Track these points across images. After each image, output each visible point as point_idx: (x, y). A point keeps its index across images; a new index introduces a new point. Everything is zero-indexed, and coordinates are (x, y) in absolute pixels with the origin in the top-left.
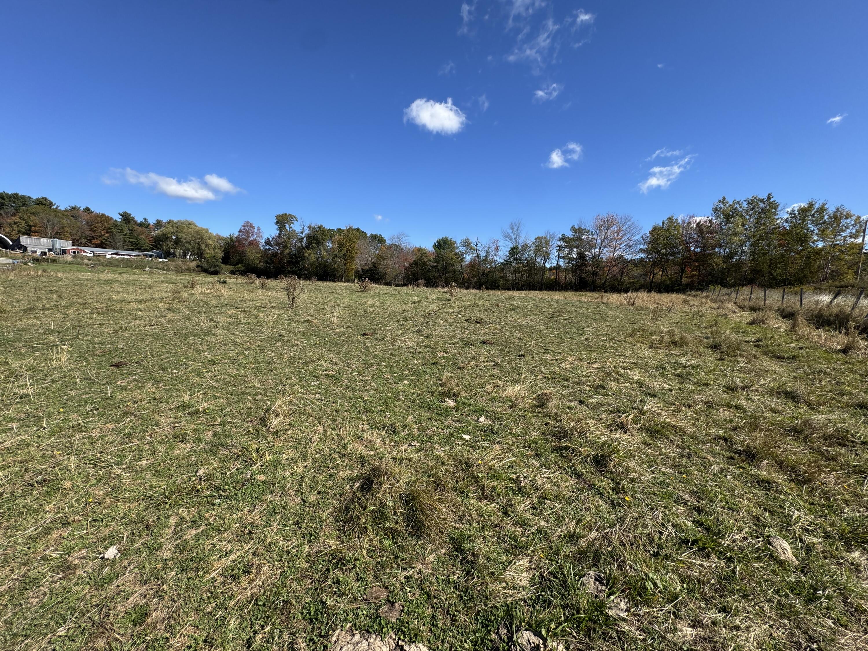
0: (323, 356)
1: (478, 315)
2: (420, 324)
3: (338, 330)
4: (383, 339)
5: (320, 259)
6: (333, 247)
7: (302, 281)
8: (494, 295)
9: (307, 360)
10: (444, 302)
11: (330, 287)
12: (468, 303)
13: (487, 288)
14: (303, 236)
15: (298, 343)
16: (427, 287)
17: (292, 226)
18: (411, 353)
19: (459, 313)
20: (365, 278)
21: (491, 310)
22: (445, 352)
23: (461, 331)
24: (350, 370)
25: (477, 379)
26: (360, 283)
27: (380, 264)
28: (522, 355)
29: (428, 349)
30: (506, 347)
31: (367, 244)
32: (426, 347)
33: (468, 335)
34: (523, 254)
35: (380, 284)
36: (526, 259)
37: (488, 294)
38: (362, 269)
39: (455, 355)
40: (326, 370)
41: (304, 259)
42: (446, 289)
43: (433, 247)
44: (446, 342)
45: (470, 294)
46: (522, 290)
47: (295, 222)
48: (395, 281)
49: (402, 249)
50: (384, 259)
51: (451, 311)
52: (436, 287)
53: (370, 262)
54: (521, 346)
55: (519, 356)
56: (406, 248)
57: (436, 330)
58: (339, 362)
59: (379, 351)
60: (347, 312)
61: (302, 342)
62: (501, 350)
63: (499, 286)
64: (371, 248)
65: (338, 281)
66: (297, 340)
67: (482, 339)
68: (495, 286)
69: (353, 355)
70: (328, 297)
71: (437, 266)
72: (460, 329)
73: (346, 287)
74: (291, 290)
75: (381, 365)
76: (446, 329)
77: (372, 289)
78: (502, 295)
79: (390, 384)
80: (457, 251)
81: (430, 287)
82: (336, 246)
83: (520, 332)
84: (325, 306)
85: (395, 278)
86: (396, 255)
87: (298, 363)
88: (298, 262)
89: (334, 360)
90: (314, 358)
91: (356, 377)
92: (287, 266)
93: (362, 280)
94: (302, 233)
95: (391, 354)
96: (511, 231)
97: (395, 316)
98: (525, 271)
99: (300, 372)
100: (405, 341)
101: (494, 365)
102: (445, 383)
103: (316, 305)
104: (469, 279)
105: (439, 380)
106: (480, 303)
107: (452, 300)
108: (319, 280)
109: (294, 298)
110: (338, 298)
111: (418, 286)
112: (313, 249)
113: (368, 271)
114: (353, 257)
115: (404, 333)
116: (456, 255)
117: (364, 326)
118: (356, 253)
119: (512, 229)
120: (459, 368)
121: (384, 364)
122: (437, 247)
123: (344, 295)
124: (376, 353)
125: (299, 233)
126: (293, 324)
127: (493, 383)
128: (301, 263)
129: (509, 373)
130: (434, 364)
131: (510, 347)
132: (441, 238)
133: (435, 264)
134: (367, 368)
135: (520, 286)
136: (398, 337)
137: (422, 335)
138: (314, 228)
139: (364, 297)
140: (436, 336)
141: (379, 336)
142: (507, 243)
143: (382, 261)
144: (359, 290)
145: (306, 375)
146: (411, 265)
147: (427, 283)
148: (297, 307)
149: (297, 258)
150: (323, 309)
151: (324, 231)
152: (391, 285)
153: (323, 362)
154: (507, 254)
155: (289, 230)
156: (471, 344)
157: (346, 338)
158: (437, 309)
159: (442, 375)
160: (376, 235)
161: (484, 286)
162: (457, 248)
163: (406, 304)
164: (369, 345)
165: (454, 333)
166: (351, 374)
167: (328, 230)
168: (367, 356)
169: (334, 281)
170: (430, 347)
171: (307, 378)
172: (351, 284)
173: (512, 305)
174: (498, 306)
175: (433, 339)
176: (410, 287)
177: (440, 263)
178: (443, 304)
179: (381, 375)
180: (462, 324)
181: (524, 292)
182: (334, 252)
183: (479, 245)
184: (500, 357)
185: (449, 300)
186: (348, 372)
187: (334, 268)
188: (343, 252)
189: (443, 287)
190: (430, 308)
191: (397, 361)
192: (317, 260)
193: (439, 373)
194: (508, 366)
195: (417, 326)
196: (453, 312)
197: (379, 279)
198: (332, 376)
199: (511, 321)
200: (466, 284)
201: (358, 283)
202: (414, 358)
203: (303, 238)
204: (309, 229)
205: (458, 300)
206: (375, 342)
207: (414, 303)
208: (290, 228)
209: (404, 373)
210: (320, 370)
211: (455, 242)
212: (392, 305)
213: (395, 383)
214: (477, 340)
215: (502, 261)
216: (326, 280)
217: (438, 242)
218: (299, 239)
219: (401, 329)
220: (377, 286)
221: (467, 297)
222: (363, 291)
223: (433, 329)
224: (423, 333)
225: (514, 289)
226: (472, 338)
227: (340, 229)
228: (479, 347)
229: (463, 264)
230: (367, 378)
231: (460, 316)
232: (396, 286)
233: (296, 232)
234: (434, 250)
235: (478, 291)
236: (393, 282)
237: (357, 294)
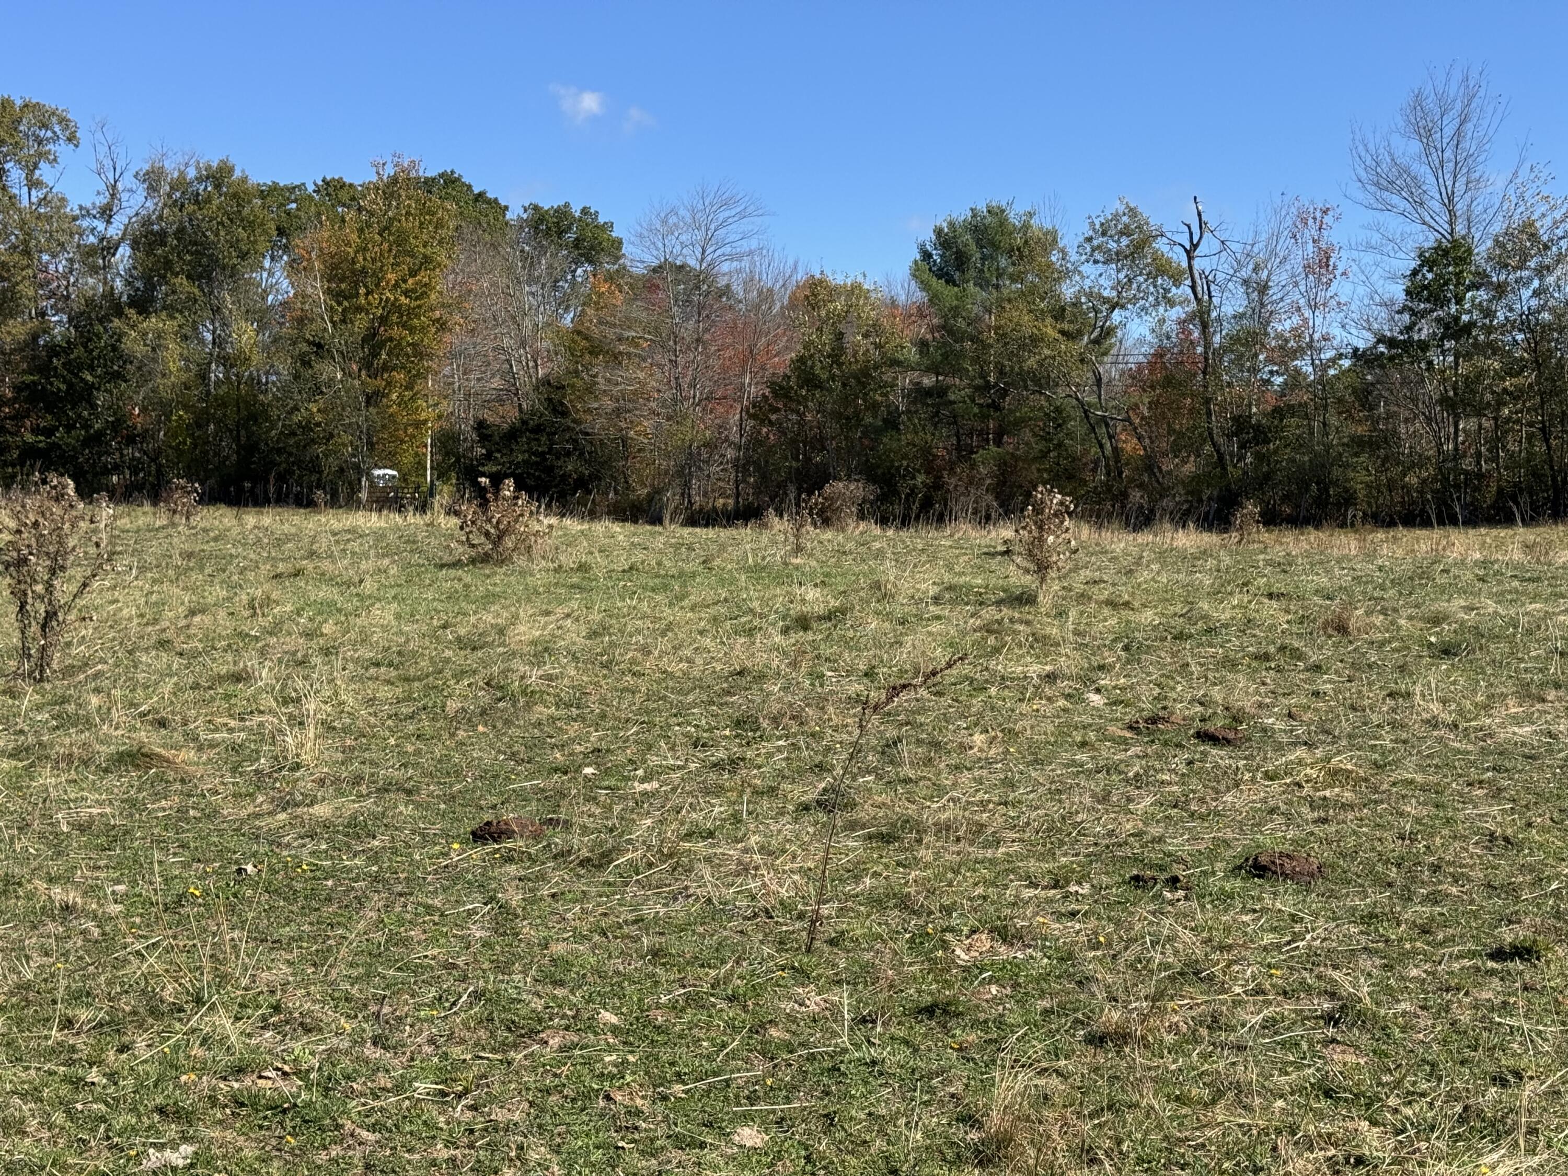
0: (222, 979)
1: (1217, 694)
2: (838, 761)
3: (322, 811)
4: (606, 858)
5: (217, 373)
6: (302, 296)
7: (106, 511)
8: (1320, 563)
9: (126, 1004)
10: (989, 613)
11: (279, 543)
12: (1148, 616)
13: (1270, 519)
14: (114, 231)
15: (74, 897)
16: (884, 521)
17: (45, 172)
18: (781, 944)
19: (1087, 680)
20: (497, 480)
21: (1297, 655)
22: (1003, 934)
23: (1105, 798)
24: (397, 1063)
25: (1220, 1113)
26: (469, 509)
27: (590, 389)
28: (1523, 952)
29: (894, 917)
30: (1407, 899)
31: (510, 269)
32: (877, 902)
33: (1148, 818)
34: (1500, 290)
35: (593, 515)
36: (1525, 325)
37: (1278, 553)
38: (481, 426)
39: (1067, 956)
40: (239, 1071)
41: (117, 376)
42: (1008, 533)
43: (916, 273)
44: (1008, 867)
45: (1162, 556)
46: (1507, 520)
47: (61, 149)
48: (685, 493)
49: (726, 291)
50: (616, 358)
51: (1035, 669)
52: (940, 519)
53: (525, 382)
54: (1512, 891)
55: (1498, 955)
56: (749, 282)
57: (940, 790)
58: (328, 1014)
59: (580, 938)
60: (385, 692)
61: (91, 891)
62: (1370, 918)
63: (1349, 500)
64: (528, 295)
65: (334, 502)
66: (64, 879)
67: (1240, 847)
68: (1321, 502)
69: (417, 969)
70: (268, 601)
71: (940, 392)
72: (1098, 784)
73: (380, 536)
74: (39, 565)
75: (591, 1026)
76: (1009, 784)
77: (541, 545)
78: (1371, 556)
79: (650, 1152)
80: (1068, 291)
81: (905, 522)
82: (317, 289)
83: (1497, 794)
84: (250, 661)
85: (683, 475)
86: (688, 329)
87: (68, 1023)
88: (85, 395)
89: (296, 1001)
90: (169, 993)
91: (432, 1111)
92: (17, 417)
93: (481, 492)
94: (107, 213)
95: (656, 953)
96: (1415, 146)
97: (681, 712)
98: (1516, 395)
99: (77, 1083)
100: (744, 869)
101: (1330, 1019)
102: (1003, 1141)
103: (195, 655)
104: (1149, 465)
105: (969, 1119)
106: (1223, 613)
107: (1045, 601)
108: (210, 498)
109: (51, 615)
110: (327, 608)
111: (826, 518)
112: (171, 310)
113: (512, 435)
114: (420, 353)
115: (736, 819)
116: (1059, 313)
117: (490, 777)
118: (442, 326)
119: (1425, 134)
120: (1097, 1040)
121: (609, 1017)
122: (942, 274)
123: (369, 586)
124: (558, 949)
125: (86, 213)
126: (46, 778)
127: (1329, 1139)
128: (101, 399)
129: (1434, 1072)
130: (930, 1011)
131: (1434, 899)
132: (962, 214)
133: (928, 381)
134: (504, 1047)
135: (1489, 495)
136: (700, 847)
137: (852, 826)
138: (179, 184)
139: (489, 598)
140: (944, 829)
141: (581, 844)
142: (1394, 224)
143: (601, 372)
144: (461, 552)
145: (115, 1104)
146: (780, 390)
147: (883, 498)
148: (68, 671)
149: (74, 368)
150: (237, 678)
151: (240, 196)
152: (656, 520)
153: (224, 1022)
154: (1397, 292)
155: (25, 198)
156: (1174, 882)
157: (374, 857)
158: (941, 655)
159: (987, 1086)
160: (562, 213)
161: (1251, 507)
162: (1066, 274)
163: (750, 632)
164: (514, 898)
165: (1055, 810)
166: (398, 1089)
167: (270, 193)
168: (503, 968)
169: (305, 502)
170: (904, 903)
171: (123, 1119)
172: (414, 519)
173: (1436, 620)
174: (1342, 629)
175: (926, 854)
176: (779, 526)
177: (958, 371)
178: (988, 630)
179: (588, 1095)
180: (1107, 752)
181: (1522, 534)
182: (301, 321)
183: (1208, 245)
184: (1365, 963)
185: (1025, 599)
186: (383, 1080)
187: (307, 427)
188: (361, 323)
189: (985, 519)
190: (903, 656)
191: (695, 1000)
192: (203, 376)
193: (962, 1071)
194: (1425, 1020)
195: (821, 768)
196: (1051, 678)
197: (583, 484)
198: (280, 1108)
199: (1433, 723)
200: (1136, 496)
201: (452, 511)
202: (802, 974)
203: (108, 248)
204: (153, 189)
205: (1083, 598)
206: (558, 877)
207: (803, 623)
208: (33, 184)
209: (741, 1077)
210: (201, 1068)
211: (1050, 240)
212: (664, 644)
213: (680, 1142)
214: (1212, 855)
215: (1363, 341)
216: (259, 501)
217: (945, 240)
218: (91, 252)
219: (719, 791)
220: (573, 525)
221: (1144, 575)
222: (485, 559)
223: (922, 790)
224: (864, 813)
225: (1447, 519)
226: (1177, 844)
227: (340, 185)
228: (1225, 898)
229: (1109, 370)
230: (499, 1115)
231: (1096, 699)
232: (692, 521)
233: (72, 208)
234: (920, 296)
235: (1209, 539)
236: (671, 497)
237: (448, 580)
